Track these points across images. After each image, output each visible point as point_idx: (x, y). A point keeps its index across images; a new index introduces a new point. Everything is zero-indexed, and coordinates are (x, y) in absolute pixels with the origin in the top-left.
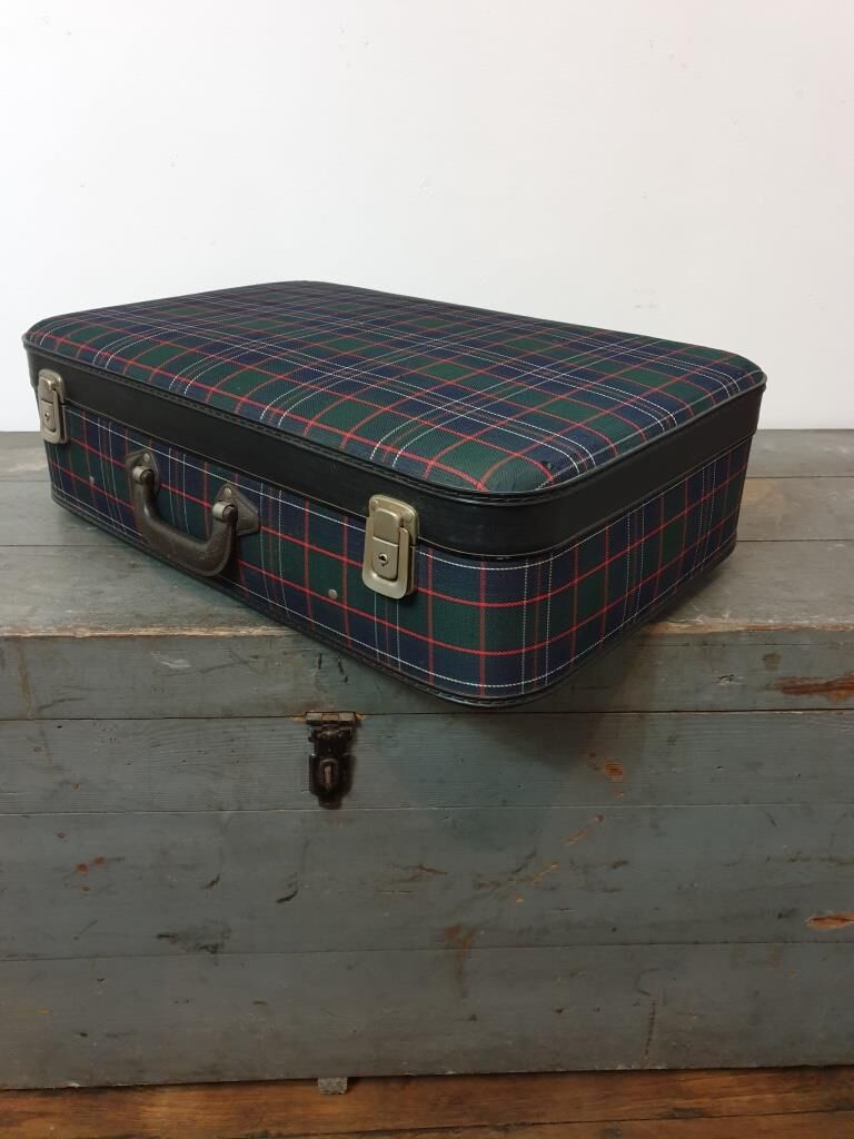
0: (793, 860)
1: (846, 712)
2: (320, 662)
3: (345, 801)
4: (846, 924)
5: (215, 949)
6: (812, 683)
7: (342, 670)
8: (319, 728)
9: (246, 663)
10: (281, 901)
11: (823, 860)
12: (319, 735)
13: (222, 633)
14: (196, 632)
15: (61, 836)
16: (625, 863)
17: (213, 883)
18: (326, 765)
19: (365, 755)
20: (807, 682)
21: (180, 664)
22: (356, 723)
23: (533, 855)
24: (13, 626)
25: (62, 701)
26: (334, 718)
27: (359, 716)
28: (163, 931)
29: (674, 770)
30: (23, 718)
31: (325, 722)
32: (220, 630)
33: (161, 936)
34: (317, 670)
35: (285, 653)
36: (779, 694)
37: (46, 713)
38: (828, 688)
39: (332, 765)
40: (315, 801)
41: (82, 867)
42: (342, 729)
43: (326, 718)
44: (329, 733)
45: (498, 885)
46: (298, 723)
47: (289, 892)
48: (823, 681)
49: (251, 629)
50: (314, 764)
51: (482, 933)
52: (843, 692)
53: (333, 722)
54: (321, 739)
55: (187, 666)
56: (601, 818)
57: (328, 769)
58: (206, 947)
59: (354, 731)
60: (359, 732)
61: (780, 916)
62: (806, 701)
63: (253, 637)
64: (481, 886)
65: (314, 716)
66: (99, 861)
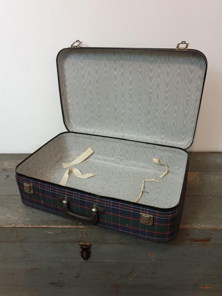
0: (196, 274)
1: (207, 246)
2: (82, 233)
3: (89, 259)
4: (210, 287)
5: (62, 286)
6: (198, 239)
7: (87, 235)
8: (82, 246)
9: (65, 233)
10: (76, 277)
11: (204, 275)
12: (82, 247)
13: (60, 227)
14: (54, 227)
15: (27, 264)
16: (155, 273)
17: (61, 273)
18: (84, 253)
19: (93, 251)
20: (197, 239)
21: (50, 233)
22: (91, 245)
23: (133, 271)
24: (15, 224)
25: (26, 239)
26: (86, 244)
27: (91, 243)
28: (50, 282)
29: (165, 255)
30: (17, 242)
31: (83, 245)
32: (59, 226)
33: (50, 283)
34: (81, 234)
35: (74, 231)
36: (190, 241)
37: (22, 241)
38: (202, 240)
39: (86, 253)
40: (83, 259)
41: (32, 270)
42: (88, 246)
43: (84, 244)
44: (84, 247)
45: (125, 276)
46: (78, 244)
47: (78, 276)
48: (201, 239)
49: (66, 226)
50: (82, 252)
51: (122, 285)
52: (206, 241)
53: (85, 245)
54: (83, 248)
55: (52, 233)
56: (149, 264)
57: (85, 254)
58: (60, 286)
59: (90, 246)
60: (92, 246)
61: (194, 285)
62: (197, 243)
63: (66, 228)
64: (121, 276)
65: (81, 243)
66: (35, 269)
